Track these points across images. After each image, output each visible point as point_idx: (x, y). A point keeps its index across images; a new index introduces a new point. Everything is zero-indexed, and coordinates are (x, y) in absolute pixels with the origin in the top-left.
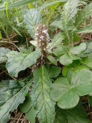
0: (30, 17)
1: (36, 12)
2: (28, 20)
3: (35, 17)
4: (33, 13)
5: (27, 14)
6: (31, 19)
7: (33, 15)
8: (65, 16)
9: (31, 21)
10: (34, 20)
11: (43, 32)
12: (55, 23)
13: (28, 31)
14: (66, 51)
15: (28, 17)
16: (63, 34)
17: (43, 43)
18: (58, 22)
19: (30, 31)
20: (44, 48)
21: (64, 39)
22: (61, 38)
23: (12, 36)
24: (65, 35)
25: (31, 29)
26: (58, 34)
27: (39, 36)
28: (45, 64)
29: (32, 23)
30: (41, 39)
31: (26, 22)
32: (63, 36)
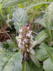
0: (18, 16)
1: (23, 11)
2: (16, 18)
3: (22, 16)
4: (21, 12)
5: (16, 13)
6: (18, 17)
7: (20, 14)
8: (48, 16)
9: (18, 19)
10: (21, 18)
11: (27, 35)
12: (39, 20)
13: (15, 27)
14: (50, 54)
15: (16, 15)
16: (46, 31)
17: (26, 45)
18: (41, 20)
19: (17, 28)
20: (27, 49)
21: (47, 37)
22: (44, 36)
23: (5, 27)
24: (47, 32)
25: (18, 25)
26: (41, 32)
27: (23, 39)
28: (28, 59)
29: (19, 21)
30: (24, 42)
31: (14, 19)
32: (46, 34)
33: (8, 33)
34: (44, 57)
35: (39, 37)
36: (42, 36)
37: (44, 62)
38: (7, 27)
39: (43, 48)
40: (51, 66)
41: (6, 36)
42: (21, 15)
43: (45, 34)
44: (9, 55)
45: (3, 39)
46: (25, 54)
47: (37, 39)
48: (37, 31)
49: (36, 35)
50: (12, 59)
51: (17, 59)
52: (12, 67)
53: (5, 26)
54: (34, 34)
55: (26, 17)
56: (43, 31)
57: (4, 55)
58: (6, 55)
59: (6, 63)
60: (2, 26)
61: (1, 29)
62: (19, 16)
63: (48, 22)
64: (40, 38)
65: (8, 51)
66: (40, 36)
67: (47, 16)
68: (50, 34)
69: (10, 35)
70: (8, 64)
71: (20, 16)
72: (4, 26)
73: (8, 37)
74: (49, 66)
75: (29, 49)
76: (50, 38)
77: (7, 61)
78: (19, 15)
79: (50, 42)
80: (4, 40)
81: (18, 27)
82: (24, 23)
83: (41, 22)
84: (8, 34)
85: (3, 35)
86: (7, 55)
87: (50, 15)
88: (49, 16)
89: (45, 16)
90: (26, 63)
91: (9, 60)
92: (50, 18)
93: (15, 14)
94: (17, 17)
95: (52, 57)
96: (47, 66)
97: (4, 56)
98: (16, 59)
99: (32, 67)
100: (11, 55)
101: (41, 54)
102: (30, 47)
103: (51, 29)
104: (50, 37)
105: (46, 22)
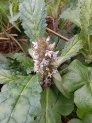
0: (28, 8)
2: (26, 13)
5: (24, 3)
6: (30, 11)
8: (86, 7)
9: (30, 16)
10: (34, 12)
11: (46, 55)
12: (68, 13)
13: (25, 32)
14: (85, 80)
15: (25, 8)
16: (81, 36)
17: (47, 68)
18: (72, 12)
19: (29, 32)
20: (49, 73)
21: (82, 47)
22: (77, 46)
23: (9, 27)
24: (83, 38)
25: (31, 28)
26: (73, 38)
27: (40, 59)
28: (52, 85)
29: (31, 19)
30: (43, 64)
31: (22, 16)
32: (81, 41)
33: (15, 37)
34: (76, 85)
35: (68, 48)
36: (74, 46)
37: (75, 93)
38: (11, 27)
39: (74, 70)
40: (87, 99)
41: (12, 43)
42: (34, 6)
43: (79, 42)
44: (20, 85)
45: (9, 48)
46: (46, 79)
47: (65, 52)
48: (66, 33)
49: (64, 41)
50: (25, 92)
51: (33, 94)
52: (26, 107)
53: (8, 25)
54: (60, 38)
55: (45, 11)
56: (76, 36)
57: (13, 85)
58: (16, 84)
59: (17, 99)
60: (3, 26)
61: (2, 32)
62: (31, 9)
63: (85, 19)
64: (71, 50)
65: (19, 74)
66: (71, 46)
67: (84, 7)
68: (89, 42)
69: (19, 41)
70: (20, 102)
71: (33, 8)
72: (6, 25)
73: (16, 45)
74: (83, 100)
75: (51, 73)
76: (88, 48)
77: (19, 95)
78: (30, 6)
79: (87, 55)
80: (10, 50)
81: (30, 30)
82: (40, 23)
83: (72, 17)
84: (14, 39)
85: (6, 42)
86: (18, 85)
87: (89, 5)
88: (88, 8)
89: (80, 8)
90: (48, 90)
91: (22, 94)
92: (90, 11)
93: (24, 5)
94: (27, 11)
95: (88, 84)
96: (81, 99)
97: (13, 88)
98: (31, 92)
99: (58, 96)
100: (23, 84)
101: (71, 80)
102: (53, 69)
103: (90, 34)
104: (88, 45)
105: (81, 20)
